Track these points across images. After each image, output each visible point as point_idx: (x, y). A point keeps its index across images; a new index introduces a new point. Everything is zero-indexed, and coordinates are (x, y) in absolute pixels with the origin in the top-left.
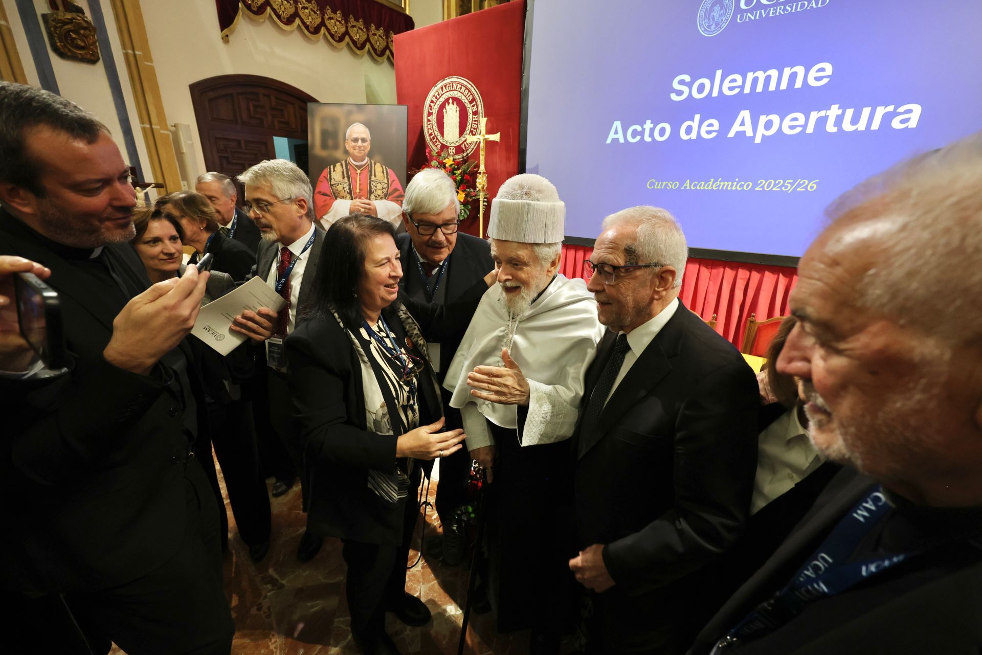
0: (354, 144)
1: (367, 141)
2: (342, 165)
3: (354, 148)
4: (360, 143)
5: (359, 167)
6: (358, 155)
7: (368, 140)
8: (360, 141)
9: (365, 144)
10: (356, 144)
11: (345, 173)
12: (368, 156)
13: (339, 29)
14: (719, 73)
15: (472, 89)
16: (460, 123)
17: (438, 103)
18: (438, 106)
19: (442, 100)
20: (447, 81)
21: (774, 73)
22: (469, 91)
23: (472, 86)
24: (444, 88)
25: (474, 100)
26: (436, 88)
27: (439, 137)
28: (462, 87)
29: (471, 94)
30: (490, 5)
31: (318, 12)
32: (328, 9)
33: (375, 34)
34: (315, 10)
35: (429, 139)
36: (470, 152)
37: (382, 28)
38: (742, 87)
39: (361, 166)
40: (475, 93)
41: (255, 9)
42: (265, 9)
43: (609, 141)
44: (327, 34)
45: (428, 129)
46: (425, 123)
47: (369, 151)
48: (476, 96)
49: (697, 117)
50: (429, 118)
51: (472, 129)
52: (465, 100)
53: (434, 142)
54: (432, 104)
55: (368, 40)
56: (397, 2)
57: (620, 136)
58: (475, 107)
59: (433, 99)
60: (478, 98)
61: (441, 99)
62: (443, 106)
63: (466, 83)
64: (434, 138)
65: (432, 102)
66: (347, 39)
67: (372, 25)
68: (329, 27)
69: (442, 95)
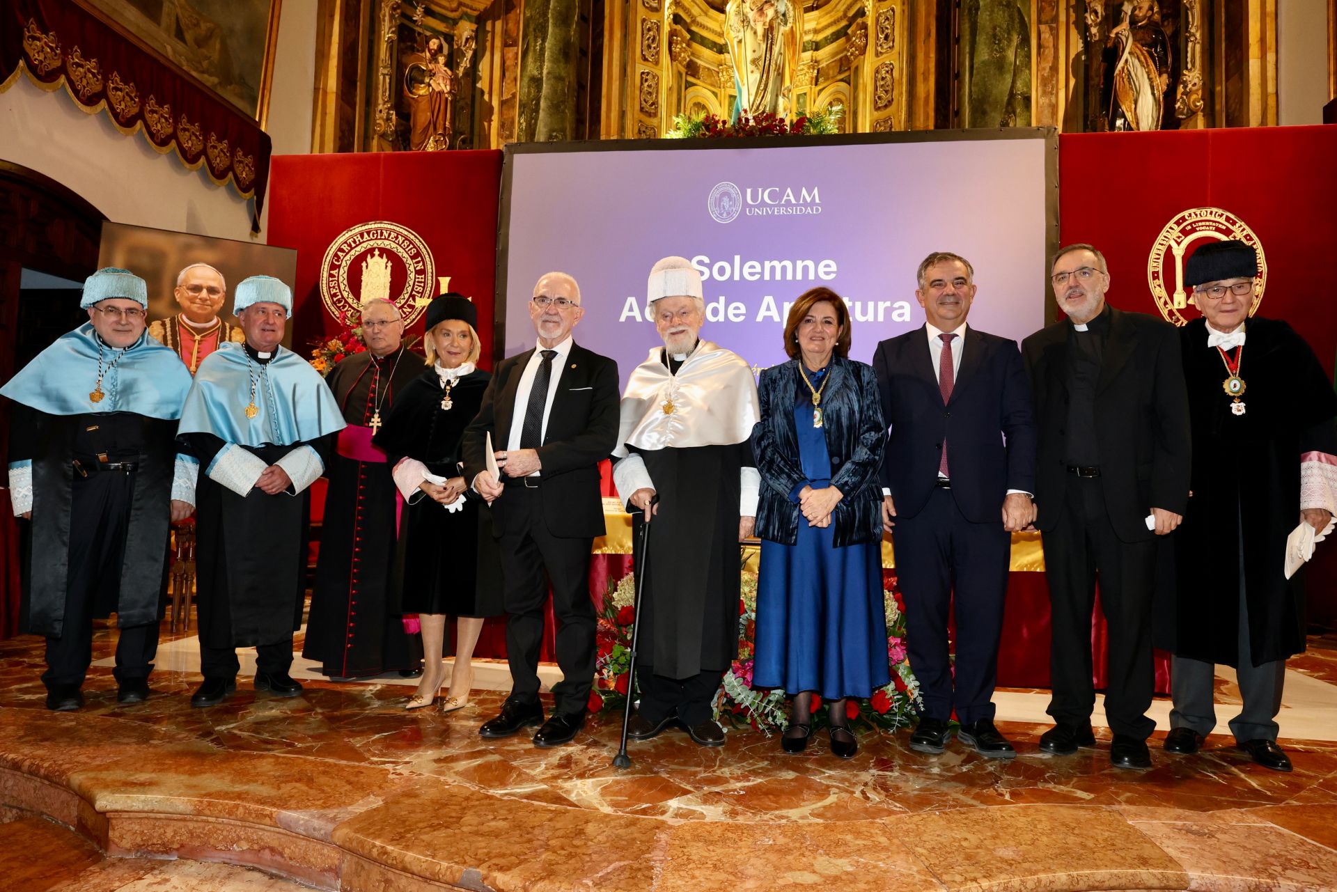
0: (191, 294)
1: (218, 292)
2: (164, 325)
3: (192, 301)
4: (204, 293)
5: (199, 331)
6: (200, 311)
7: (221, 291)
8: (205, 291)
9: (215, 297)
10: (197, 294)
11: (169, 338)
12: (217, 316)
13: (163, 128)
14: (737, 259)
15: (417, 241)
16: (391, 282)
17: (353, 252)
18: (353, 257)
19: (360, 250)
20: (372, 226)
21: (788, 264)
22: (411, 243)
23: (415, 237)
24: (365, 234)
25: (418, 254)
26: (350, 233)
27: (350, 301)
28: (400, 237)
29: (414, 247)
30: (381, 147)
31: (137, 100)
32: (152, 99)
33: (215, 147)
34: (133, 95)
35: (329, 302)
36: (409, 324)
37: (226, 141)
38: (762, 273)
39: (204, 330)
40: (421, 246)
41: (43, 74)
42: (58, 77)
43: (623, 319)
44: (144, 130)
45: (330, 288)
46: (324, 279)
47: (221, 308)
48: (423, 250)
49: (722, 299)
50: (332, 272)
51: (414, 293)
52: (401, 252)
53: (339, 307)
54: (340, 254)
55: (204, 152)
56: (249, 112)
57: (636, 314)
58: (421, 264)
59: (342, 247)
60: (425, 252)
61: (358, 249)
62: (362, 257)
63: (406, 233)
64: (339, 301)
65: (341, 250)
66: (173, 143)
67: (213, 133)
68: (149, 122)
69: (360, 243)
